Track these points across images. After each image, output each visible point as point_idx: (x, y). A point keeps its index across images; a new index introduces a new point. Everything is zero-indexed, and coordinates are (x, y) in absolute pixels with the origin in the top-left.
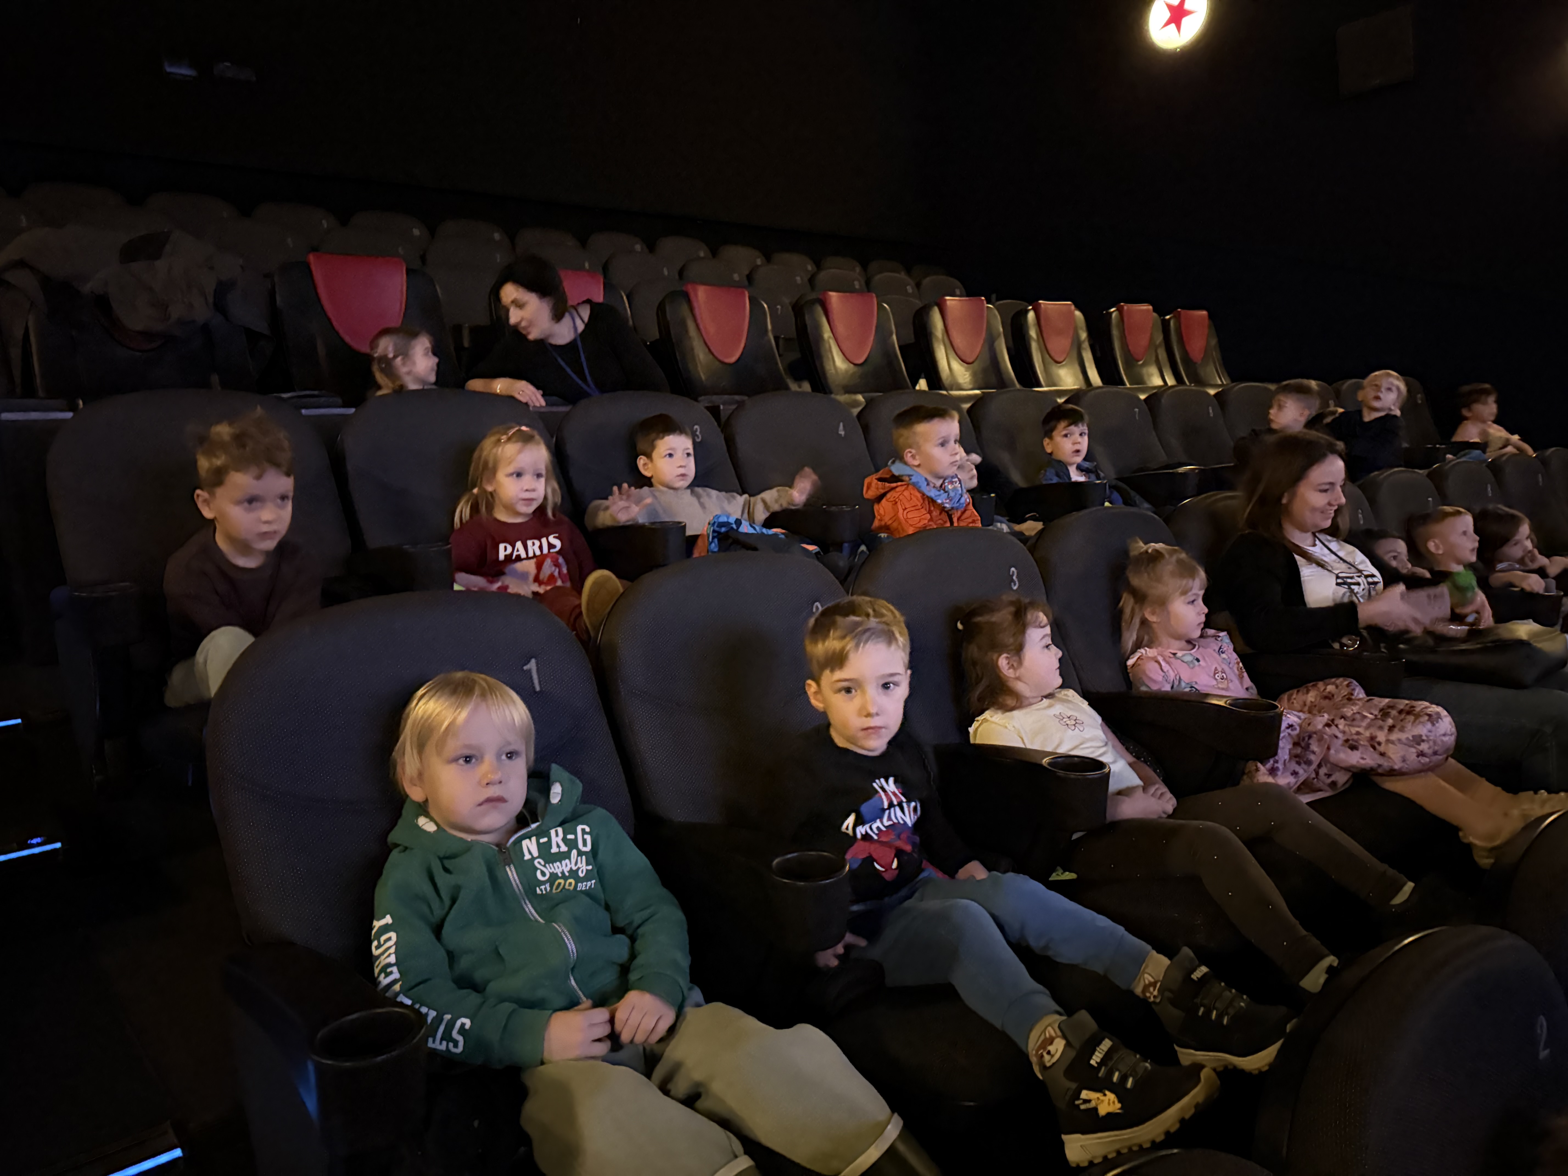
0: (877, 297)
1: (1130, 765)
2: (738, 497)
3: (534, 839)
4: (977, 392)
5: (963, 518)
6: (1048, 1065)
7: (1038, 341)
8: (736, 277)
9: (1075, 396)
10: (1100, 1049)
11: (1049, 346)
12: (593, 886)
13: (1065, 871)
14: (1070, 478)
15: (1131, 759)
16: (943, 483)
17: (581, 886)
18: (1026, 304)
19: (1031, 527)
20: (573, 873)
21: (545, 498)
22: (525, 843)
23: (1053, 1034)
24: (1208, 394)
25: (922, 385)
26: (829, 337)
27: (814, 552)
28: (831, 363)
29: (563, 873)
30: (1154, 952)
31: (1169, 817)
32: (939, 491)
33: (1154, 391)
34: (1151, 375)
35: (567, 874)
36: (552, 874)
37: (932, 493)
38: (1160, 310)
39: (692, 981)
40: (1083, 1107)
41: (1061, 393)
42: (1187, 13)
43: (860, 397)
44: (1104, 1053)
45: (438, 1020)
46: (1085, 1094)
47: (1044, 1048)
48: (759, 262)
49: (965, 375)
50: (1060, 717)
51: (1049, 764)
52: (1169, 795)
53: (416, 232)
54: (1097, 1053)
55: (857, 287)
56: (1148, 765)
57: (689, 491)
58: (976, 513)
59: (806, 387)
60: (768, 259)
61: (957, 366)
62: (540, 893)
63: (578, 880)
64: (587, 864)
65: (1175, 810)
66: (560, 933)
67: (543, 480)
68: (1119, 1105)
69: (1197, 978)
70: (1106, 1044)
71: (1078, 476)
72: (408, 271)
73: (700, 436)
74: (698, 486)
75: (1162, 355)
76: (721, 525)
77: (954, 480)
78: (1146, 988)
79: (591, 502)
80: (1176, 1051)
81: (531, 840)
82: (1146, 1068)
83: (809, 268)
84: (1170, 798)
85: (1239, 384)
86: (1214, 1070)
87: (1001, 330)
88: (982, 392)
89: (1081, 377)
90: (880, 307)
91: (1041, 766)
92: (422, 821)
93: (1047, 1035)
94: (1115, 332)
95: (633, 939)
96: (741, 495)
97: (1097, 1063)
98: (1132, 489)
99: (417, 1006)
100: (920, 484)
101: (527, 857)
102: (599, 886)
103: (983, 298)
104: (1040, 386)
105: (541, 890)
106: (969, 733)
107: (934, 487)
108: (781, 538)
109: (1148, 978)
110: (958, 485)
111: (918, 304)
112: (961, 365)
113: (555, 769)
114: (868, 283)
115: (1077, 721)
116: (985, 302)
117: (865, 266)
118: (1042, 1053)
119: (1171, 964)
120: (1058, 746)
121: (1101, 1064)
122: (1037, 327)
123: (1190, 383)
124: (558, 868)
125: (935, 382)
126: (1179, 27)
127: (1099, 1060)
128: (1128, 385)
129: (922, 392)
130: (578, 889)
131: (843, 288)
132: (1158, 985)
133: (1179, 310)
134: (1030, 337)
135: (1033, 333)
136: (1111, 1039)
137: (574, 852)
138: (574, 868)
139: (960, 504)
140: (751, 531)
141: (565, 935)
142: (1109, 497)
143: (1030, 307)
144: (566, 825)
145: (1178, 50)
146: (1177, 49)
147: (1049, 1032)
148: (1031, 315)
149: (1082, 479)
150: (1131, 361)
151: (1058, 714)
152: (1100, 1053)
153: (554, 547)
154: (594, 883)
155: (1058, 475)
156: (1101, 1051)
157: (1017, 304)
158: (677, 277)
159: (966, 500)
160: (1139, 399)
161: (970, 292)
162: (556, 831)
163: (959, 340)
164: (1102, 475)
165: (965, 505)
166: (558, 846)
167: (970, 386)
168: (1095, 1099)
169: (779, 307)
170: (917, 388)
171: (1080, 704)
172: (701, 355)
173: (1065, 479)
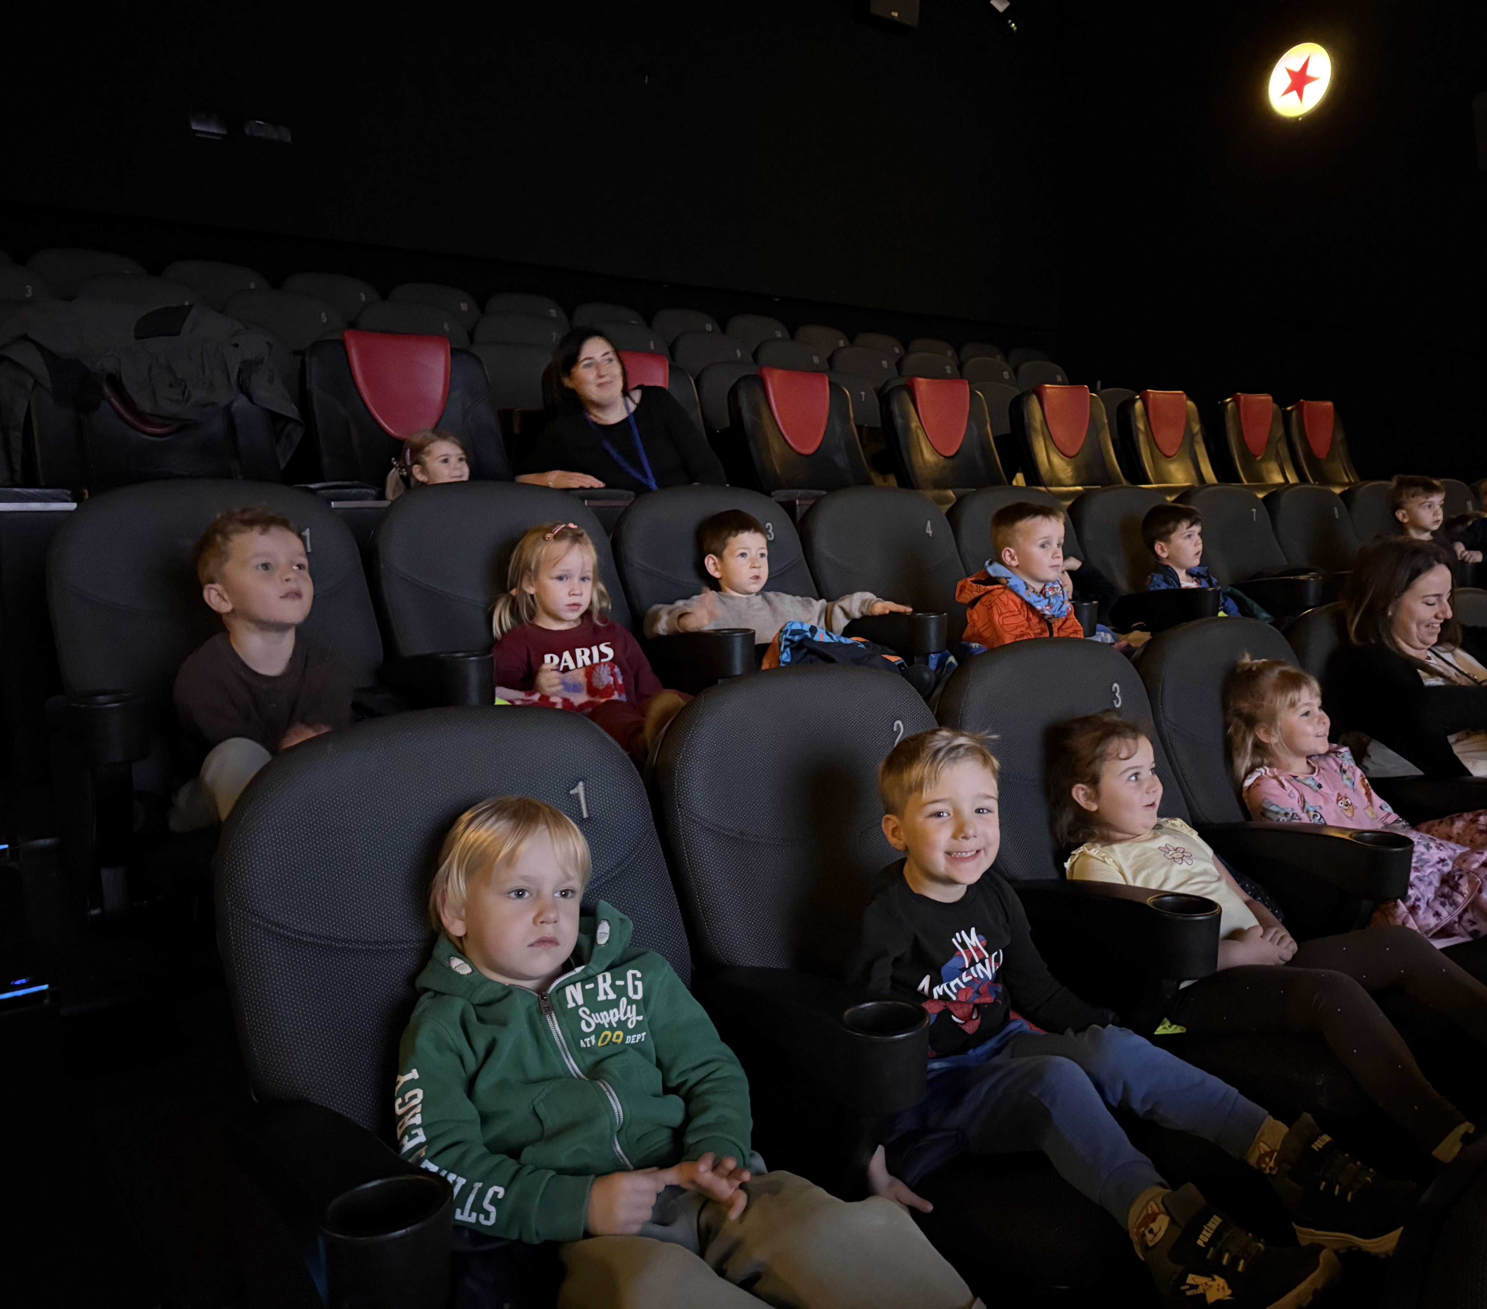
0: (970, 383)
1: (1247, 903)
2: (814, 602)
3: (579, 985)
4: (1079, 488)
5: (1063, 627)
6: (1151, 1244)
7: (1146, 434)
8: (816, 360)
9: (1185, 494)
10: (1208, 1227)
11: (1158, 441)
12: (643, 1040)
13: (1172, 1023)
14: (1179, 584)
15: (1247, 897)
16: (1044, 587)
17: (631, 1039)
18: (1134, 392)
19: (1138, 638)
20: (622, 1025)
21: (591, 603)
22: (569, 989)
23: (1157, 1211)
24: (1334, 494)
25: (1019, 480)
26: (917, 427)
27: (897, 664)
28: (920, 456)
29: (610, 1023)
30: (1270, 1119)
31: (1288, 963)
32: (1039, 596)
33: (1275, 489)
34: (1269, 472)
35: (615, 1025)
36: (598, 1025)
37: (1032, 598)
38: (1281, 401)
39: (753, 1148)
40: (1189, 1293)
41: (1170, 491)
42: (1311, 79)
43: (950, 493)
44: (1212, 1232)
45: (466, 1190)
46: (1191, 1279)
47: (1147, 1226)
48: (841, 343)
49: (1066, 469)
50: (1165, 850)
51: (1154, 904)
52: (1289, 939)
53: (464, 307)
54: (1204, 1232)
55: (949, 372)
56: (1265, 905)
57: (760, 597)
58: (1079, 624)
59: (892, 480)
60: (851, 340)
61: (1056, 460)
62: (585, 1046)
63: (628, 1032)
64: (638, 1014)
65: (1294, 957)
66: (605, 1092)
67: (589, 584)
68: (1229, 1292)
69: (1318, 1148)
70: (1215, 1221)
71: (1188, 581)
72: (454, 352)
73: (773, 534)
74: (769, 591)
75: (1284, 450)
76: (794, 633)
77: (1055, 586)
78: (1262, 1157)
79: (650, 606)
80: (1294, 1230)
81: (575, 987)
82: (1259, 1248)
83: (897, 350)
84: (1291, 942)
85: (1366, 484)
86: (1336, 1252)
87: (1106, 421)
88: (1084, 489)
89: (1193, 472)
90: (973, 394)
91: (1146, 906)
92: (456, 963)
93: (1150, 1212)
94: (1230, 425)
95: (688, 1099)
96: (817, 600)
97: (1204, 1243)
98: (1248, 596)
99: (443, 1173)
100: (1018, 588)
101: (571, 1005)
102: (650, 1038)
103: (1086, 386)
104: (1148, 482)
105: (585, 1043)
106: (1065, 869)
107: (1034, 592)
108: (861, 648)
109: (1264, 1148)
110: (1059, 591)
111: (1017, 392)
112: (1062, 459)
113: (604, 906)
114: (960, 367)
115: (1185, 854)
116: (1088, 390)
117: (958, 351)
118: (1143, 1232)
119: (1289, 1131)
120: (1163, 884)
121: (1208, 1244)
122: (1145, 417)
123: (1315, 481)
124: (605, 1018)
125: (1034, 477)
126: (1300, 95)
127: (1206, 1240)
128: (1246, 483)
129: (1018, 488)
130: (627, 1042)
131: (935, 374)
132: (1275, 1154)
133: (1302, 400)
134: (1138, 429)
135: (1141, 425)
136: (1220, 1217)
137: (624, 1000)
138: (623, 1019)
139: (1062, 612)
140: (826, 639)
141: (611, 1094)
142: (1223, 604)
143: (1138, 397)
144: (615, 970)
145: (1300, 119)
146: (1299, 117)
147: (1151, 1207)
148: (1139, 405)
149: (1193, 585)
150: (1248, 457)
151: (1164, 846)
152: (1207, 1231)
153: (606, 656)
154: (645, 1036)
155: (1167, 582)
156: (1209, 1229)
157: (1123, 393)
158: (751, 360)
159: (1068, 609)
160: (1258, 498)
161: (1073, 379)
162: (604, 977)
163: (1058, 431)
164: (1214, 580)
165: (1066, 614)
166: (606, 993)
167: (1072, 482)
168: (1202, 1285)
169: (863, 393)
170: (1014, 483)
171: (1189, 834)
172: (775, 445)
173: (1174, 586)
